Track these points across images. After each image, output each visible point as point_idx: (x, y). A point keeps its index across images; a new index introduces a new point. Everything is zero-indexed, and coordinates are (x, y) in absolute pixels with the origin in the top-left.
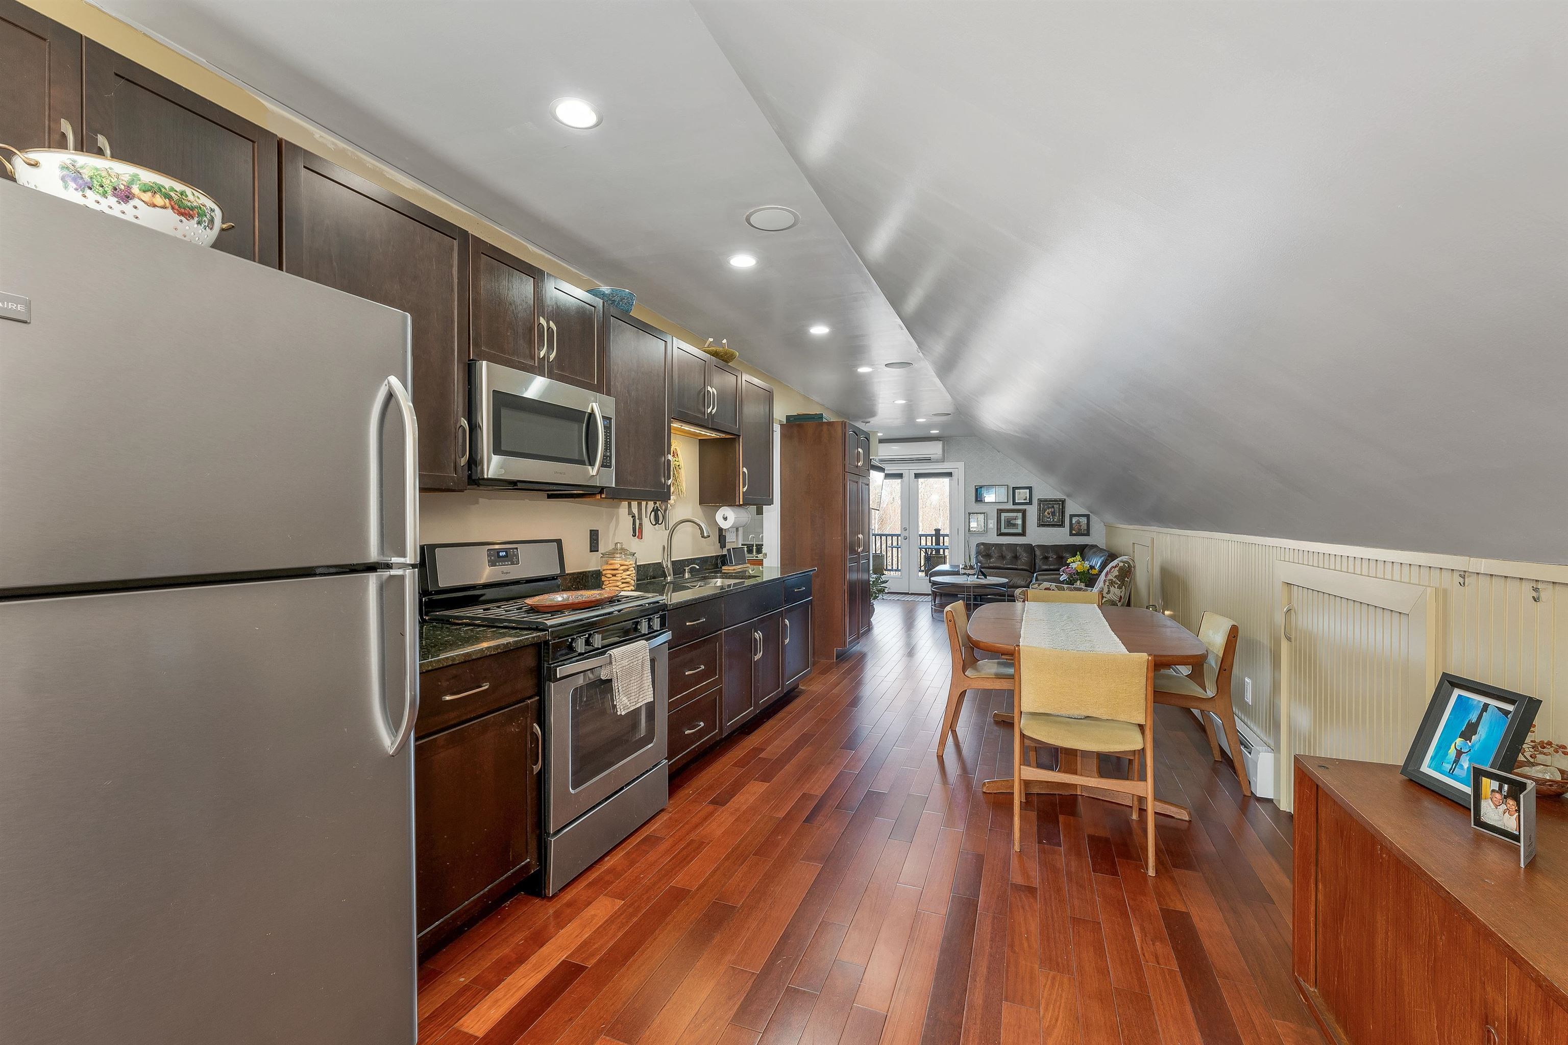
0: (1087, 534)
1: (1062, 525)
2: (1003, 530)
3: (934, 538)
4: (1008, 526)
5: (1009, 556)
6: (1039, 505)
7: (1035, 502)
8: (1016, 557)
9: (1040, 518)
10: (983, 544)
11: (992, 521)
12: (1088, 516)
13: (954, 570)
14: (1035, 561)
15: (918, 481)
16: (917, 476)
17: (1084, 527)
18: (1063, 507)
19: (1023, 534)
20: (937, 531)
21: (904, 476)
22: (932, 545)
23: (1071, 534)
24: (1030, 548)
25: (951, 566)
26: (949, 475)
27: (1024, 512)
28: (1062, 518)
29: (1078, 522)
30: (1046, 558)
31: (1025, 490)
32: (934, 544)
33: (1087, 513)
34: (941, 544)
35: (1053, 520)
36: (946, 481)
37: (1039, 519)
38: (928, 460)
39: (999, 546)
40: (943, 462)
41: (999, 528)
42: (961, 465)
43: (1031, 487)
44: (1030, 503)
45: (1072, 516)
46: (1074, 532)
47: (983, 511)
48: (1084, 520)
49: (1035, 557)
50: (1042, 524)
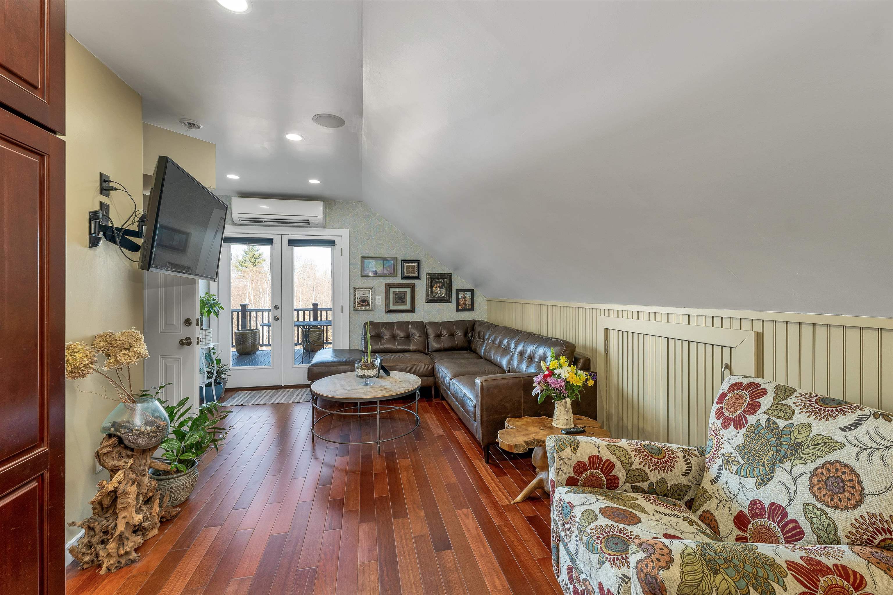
0: (472, 309)
1: (449, 301)
2: (392, 307)
3: (312, 312)
4: (397, 302)
5: (401, 335)
6: (427, 279)
7: (424, 276)
8: (408, 337)
9: (428, 293)
10: (372, 323)
11: (380, 297)
12: (472, 291)
13: (341, 359)
14: (427, 339)
15: (293, 250)
16: (292, 242)
17: (469, 302)
18: (451, 282)
19: (412, 311)
20: (315, 305)
21: (274, 241)
22: (310, 320)
23: (458, 310)
24: (422, 326)
25: (337, 352)
26: (331, 243)
27: (413, 287)
28: (449, 294)
29: (464, 298)
30: (438, 336)
31: (414, 264)
32: (312, 320)
33: (472, 288)
34: (319, 319)
35: (441, 295)
36: (327, 250)
37: (427, 295)
38: (305, 223)
39: (389, 325)
40: (324, 227)
41: (387, 305)
42: (344, 233)
43: (419, 260)
44: (418, 278)
45: (458, 291)
46: (460, 307)
47: (371, 286)
48: (468, 296)
49: (427, 337)
50: (431, 299)
